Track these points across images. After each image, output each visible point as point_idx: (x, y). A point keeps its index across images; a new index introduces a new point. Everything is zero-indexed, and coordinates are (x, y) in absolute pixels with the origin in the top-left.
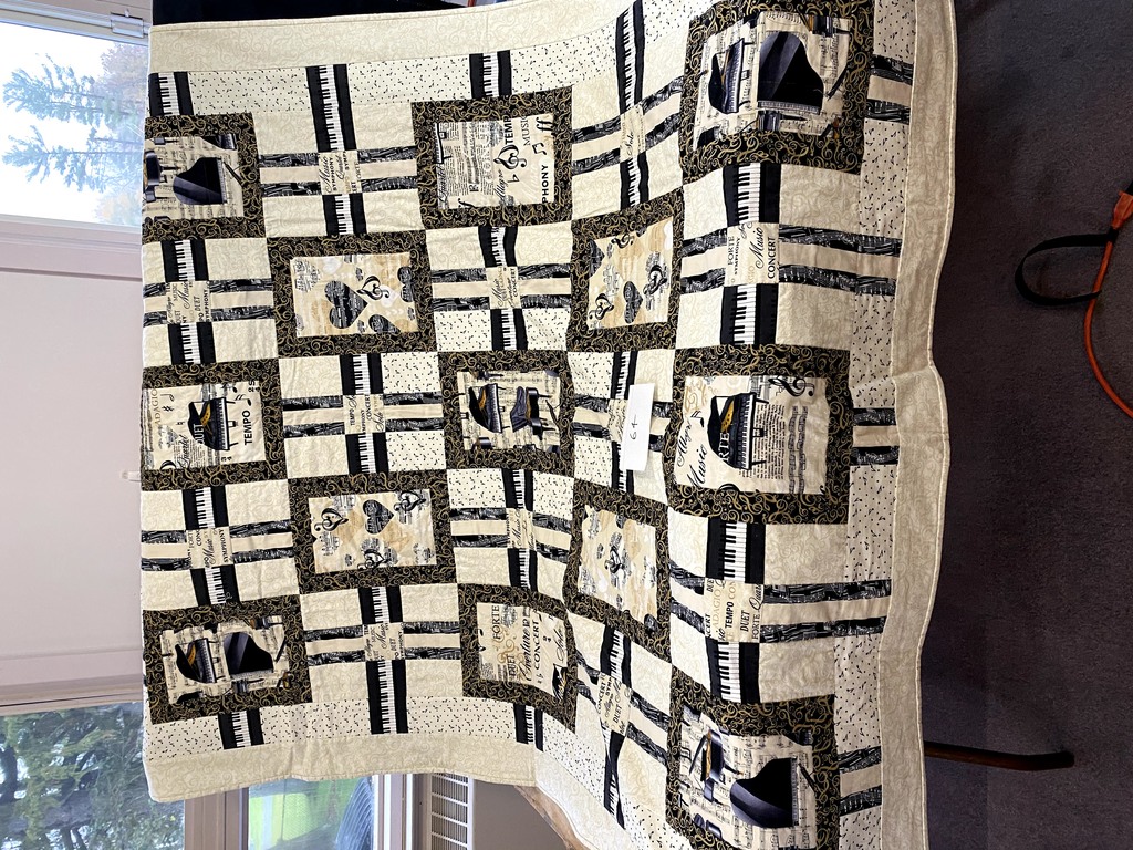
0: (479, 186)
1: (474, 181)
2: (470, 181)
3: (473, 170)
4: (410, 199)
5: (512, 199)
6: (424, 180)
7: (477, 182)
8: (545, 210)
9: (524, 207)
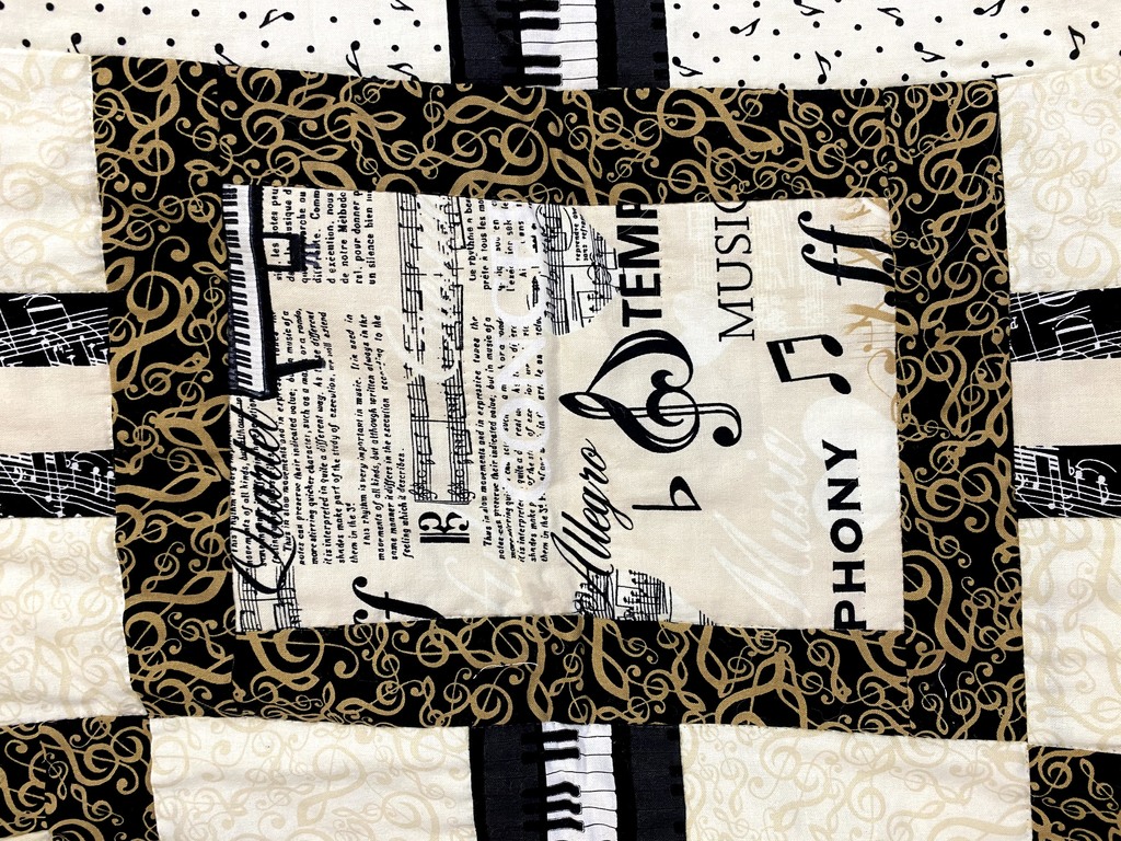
2: (422, 492)
6: (155, 473)
7: (460, 493)
8: (852, 666)
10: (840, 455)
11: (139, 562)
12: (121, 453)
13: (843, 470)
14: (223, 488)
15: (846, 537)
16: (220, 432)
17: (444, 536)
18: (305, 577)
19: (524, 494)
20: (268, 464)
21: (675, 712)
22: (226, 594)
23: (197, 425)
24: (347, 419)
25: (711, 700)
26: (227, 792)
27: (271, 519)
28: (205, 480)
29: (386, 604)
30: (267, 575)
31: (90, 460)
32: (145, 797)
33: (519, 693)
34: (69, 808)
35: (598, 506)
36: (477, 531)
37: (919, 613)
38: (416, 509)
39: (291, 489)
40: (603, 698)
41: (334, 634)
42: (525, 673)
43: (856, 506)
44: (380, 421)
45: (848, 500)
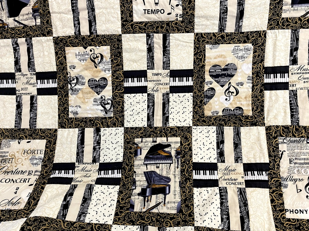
0: (293, 165)
1: (296, 161)
2: (296, 159)
3: (303, 161)
4: (285, 120)
5: (286, 187)
6: (297, 130)
7: (295, 163)
8: (281, 211)
9: (281, 195)
10: (306, 211)
11: (286, 127)
12: (299, 126)
13: (304, 212)
14: (295, 137)
15: (297, 211)
16: (302, 137)
17: (290, 162)
18: (285, 145)
19: (295, 171)
20: (298, 142)
21: (270, 188)
22: (282, 136)
23: (303, 134)
24: (305, 151)
25: (273, 193)
26: (257, 134)
27: (291, 142)
28: (296, 135)
29: (282, 154)
30: (285, 141)
31: (298, 123)
32: (256, 125)
33: (272, 169)
34: (255, 118)
35: (295, 180)
36: (291, 165)
37: (289, 220)
38: (294, 158)
39: (295, 144)
40: (272, 179)
41: (278, 148)
42: (274, 170)
43: (300, 213)
44: (304, 155)
45: (301, 212)
